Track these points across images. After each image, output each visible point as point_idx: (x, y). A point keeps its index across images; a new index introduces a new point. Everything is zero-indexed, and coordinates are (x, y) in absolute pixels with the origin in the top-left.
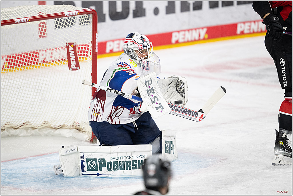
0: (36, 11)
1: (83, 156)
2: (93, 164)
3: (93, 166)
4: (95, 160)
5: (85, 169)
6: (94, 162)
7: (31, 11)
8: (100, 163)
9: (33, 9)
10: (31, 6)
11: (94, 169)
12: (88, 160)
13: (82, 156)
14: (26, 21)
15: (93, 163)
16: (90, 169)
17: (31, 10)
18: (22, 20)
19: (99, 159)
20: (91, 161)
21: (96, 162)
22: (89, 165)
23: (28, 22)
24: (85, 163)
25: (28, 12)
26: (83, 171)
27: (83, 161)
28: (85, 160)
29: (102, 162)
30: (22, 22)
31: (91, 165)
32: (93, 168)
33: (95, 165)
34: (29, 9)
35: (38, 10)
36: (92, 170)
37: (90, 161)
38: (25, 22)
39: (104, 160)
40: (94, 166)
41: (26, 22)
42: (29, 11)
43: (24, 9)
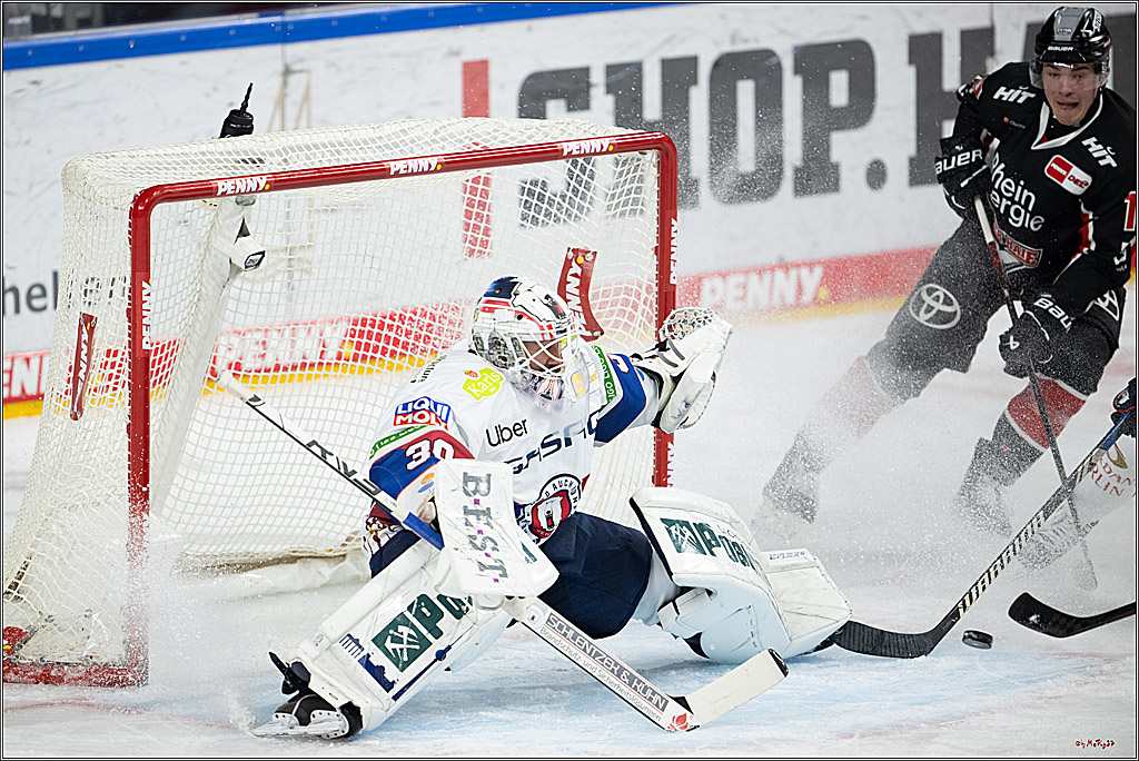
0: (461, 137)
1: (356, 641)
2: (405, 637)
3: (409, 643)
4: (401, 620)
5: (391, 672)
6: (401, 628)
7: (444, 139)
8: (420, 616)
9: (450, 130)
10: (446, 122)
11: (417, 647)
12: (379, 641)
13: (353, 644)
14: (426, 169)
15: (402, 634)
16: (406, 659)
17: (442, 134)
18: (413, 165)
19: (410, 608)
20: (391, 632)
21: (407, 623)
22: (394, 650)
23: (436, 171)
24: (378, 659)
25: (434, 141)
26: (388, 686)
27: (369, 656)
28: (370, 648)
29: (424, 610)
30: (413, 174)
31: (398, 646)
32: (412, 647)
33: (410, 636)
34: (436, 132)
35: (470, 135)
36: (414, 655)
37: (389, 638)
38: (423, 173)
39: (423, 598)
40: (411, 640)
41: (429, 172)
42: (436, 137)
43: (418, 132)
